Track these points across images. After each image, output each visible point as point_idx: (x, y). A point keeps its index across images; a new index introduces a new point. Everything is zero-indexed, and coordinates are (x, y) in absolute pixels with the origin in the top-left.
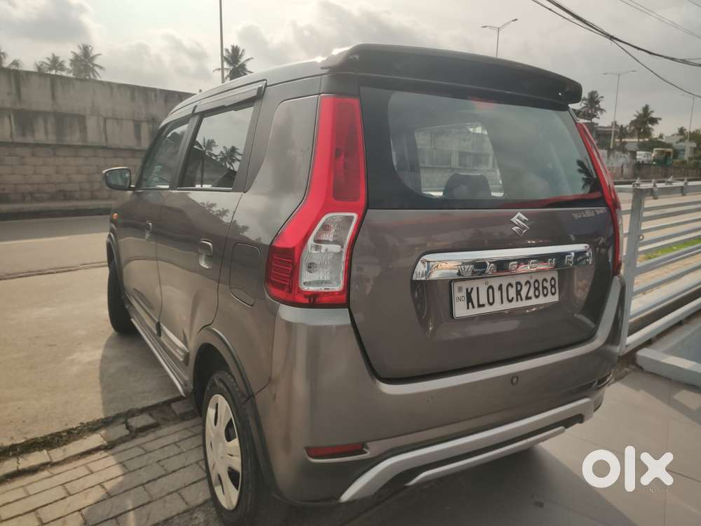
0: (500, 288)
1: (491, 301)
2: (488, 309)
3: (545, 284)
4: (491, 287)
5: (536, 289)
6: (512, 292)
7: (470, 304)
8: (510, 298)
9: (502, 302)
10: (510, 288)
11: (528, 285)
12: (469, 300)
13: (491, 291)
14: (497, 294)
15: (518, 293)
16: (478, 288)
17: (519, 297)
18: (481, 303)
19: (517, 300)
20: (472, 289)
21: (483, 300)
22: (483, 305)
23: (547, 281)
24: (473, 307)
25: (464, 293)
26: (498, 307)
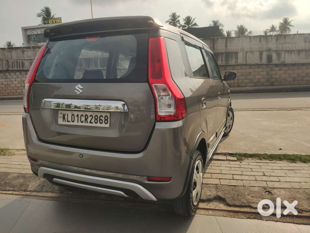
0: (78, 116)
1: (73, 120)
2: (71, 123)
3: (101, 118)
4: (73, 115)
5: (95, 119)
6: (83, 119)
7: (64, 120)
8: (82, 121)
9: (78, 122)
10: (82, 116)
11: (91, 117)
12: (64, 118)
13: (73, 116)
14: (76, 118)
15: (86, 119)
16: (68, 114)
17: (86, 121)
18: (68, 120)
19: (85, 123)
20: (65, 114)
21: (70, 119)
22: (69, 121)
23: (102, 117)
24: (65, 121)
25: (62, 115)
26: (75, 123)
